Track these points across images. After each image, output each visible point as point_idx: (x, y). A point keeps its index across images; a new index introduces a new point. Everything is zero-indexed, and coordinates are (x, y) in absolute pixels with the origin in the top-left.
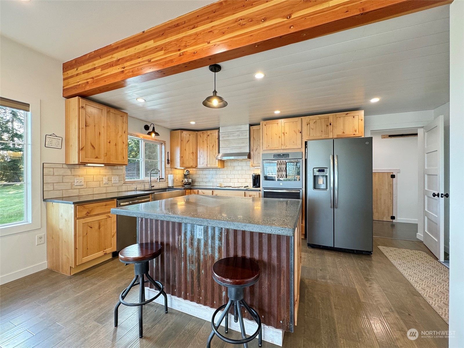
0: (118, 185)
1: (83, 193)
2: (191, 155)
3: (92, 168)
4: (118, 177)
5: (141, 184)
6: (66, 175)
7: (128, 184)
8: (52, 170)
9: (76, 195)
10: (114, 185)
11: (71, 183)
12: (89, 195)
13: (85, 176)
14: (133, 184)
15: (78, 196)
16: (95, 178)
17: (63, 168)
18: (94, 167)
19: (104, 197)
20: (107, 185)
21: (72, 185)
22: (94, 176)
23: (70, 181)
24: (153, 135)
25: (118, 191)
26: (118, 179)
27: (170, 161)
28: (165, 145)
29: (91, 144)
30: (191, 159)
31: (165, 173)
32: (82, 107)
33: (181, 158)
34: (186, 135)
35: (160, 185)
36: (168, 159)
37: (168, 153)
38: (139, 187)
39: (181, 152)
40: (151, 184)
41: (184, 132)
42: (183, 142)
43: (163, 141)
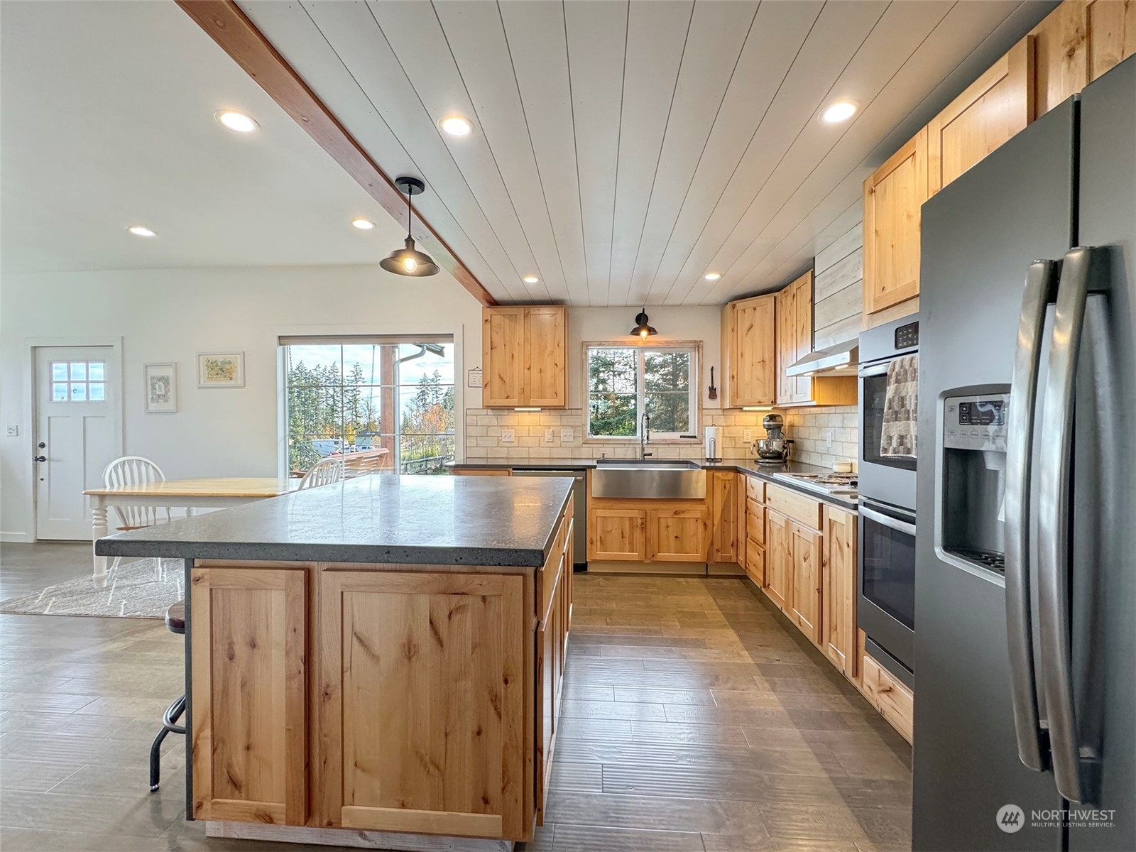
0: (572, 445)
1: (513, 454)
2: (759, 367)
3: (528, 414)
4: (573, 430)
5: (627, 446)
6: (492, 426)
7: (592, 446)
8: (475, 417)
9: (504, 456)
10: (564, 444)
11: (498, 437)
12: (522, 458)
13: (516, 427)
14: (603, 446)
15: (507, 458)
16: (531, 431)
17: (487, 415)
18: (529, 412)
19: (547, 463)
20: (551, 443)
21: (499, 441)
22: (531, 428)
23: (497, 435)
24: (644, 333)
25: (574, 457)
26: (572, 434)
27: (718, 392)
28: (700, 349)
29: (499, 375)
30: (758, 379)
31: (701, 422)
32: (486, 321)
33: (731, 379)
34: (745, 311)
35: (683, 452)
36: (713, 386)
37: (712, 369)
38: (620, 453)
39: (731, 362)
40: (643, 449)
41: (740, 305)
42: (735, 333)
43: (691, 342)
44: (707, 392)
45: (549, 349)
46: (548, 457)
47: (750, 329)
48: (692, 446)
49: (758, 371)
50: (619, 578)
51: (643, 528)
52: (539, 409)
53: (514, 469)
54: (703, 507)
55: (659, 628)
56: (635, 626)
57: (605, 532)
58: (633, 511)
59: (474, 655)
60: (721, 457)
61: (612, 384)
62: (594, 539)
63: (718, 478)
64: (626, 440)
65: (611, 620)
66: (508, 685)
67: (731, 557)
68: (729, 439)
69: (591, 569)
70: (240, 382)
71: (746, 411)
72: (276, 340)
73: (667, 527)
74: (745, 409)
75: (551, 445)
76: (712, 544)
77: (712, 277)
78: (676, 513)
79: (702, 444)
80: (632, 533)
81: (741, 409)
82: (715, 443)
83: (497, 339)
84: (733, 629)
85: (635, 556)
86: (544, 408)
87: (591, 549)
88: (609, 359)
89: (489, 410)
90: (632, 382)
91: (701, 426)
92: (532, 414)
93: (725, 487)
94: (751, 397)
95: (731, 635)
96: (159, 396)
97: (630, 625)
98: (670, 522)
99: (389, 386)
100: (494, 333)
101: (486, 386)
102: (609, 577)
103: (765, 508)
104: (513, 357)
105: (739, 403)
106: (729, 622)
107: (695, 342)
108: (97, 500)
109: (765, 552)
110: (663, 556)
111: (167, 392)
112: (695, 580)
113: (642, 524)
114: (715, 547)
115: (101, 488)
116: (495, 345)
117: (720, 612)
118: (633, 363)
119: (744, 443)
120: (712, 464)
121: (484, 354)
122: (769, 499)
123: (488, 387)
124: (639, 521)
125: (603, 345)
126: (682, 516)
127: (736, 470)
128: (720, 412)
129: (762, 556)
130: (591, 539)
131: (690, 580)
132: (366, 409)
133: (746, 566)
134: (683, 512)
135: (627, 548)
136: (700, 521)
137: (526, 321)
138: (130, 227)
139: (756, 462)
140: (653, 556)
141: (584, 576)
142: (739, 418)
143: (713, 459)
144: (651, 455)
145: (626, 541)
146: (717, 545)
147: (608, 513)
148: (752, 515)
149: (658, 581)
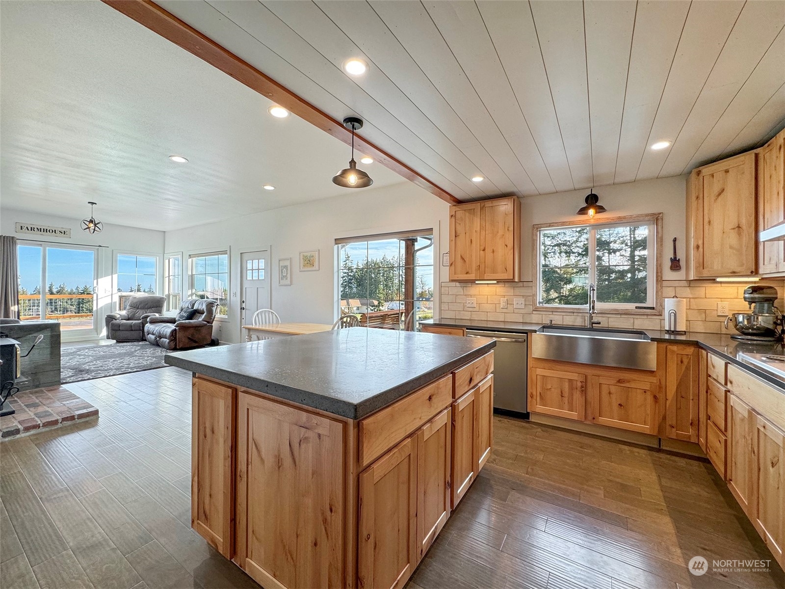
0: (522, 311)
1: (475, 317)
2: (733, 234)
3: (486, 285)
4: (524, 299)
5: (576, 314)
6: (459, 295)
7: (541, 313)
9: (468, 318)
10: (516, 311)
11: (464, 303)
12: (482, 320)
13: (477, 296)
14: (554, 313)
15: (470, 320)
16: (489, 299)
17: (453, 286)
18: (488, 284)
20: (506, 310)
21: (464, 306)
22: (489, 296)
23: (462, 301)
24: (591, 212)
25: (525, 322)
26: (523, 303)
27: (683, 263)
28: (660, 222)
29: (461, 256)
30: (731, 247)
31: (660, 293)
32: (452, 216)
33: (696, 250)
34: (713, 176)
35: (636, 322)
36: (675, 258)
37: (675, 240)
38: (569, 320)
39: (696, 231)
40: (591, 318)
41: (706, 170)
42: (701, 201)
43: (647, 215)
44: (667, 264)
45: (501, 232)
46: (503, 320)
47: (719, 194)
48: (649, 317)
49: (732, 239)
50: (557, 432)
51: (582, 391)
52: (495, 282)
53: (467, 329)
54: (654, 380)
55: (579, 491)
56: (554, 482)
57: (545, 389)
58: (574, 375)
59: (313, 479)
60: (684, 330)
61: (608, 260)
62: (534, 393)
63: (673, 352)
64: (576, 309)
65: (532, 469)
66: (333, 514)
67: (689, 437)
68: (697, 311)
69: (532, 418)
70: (317, 268)
71: (721, 283)
72: (333, 241)
73: (610, 393)
74: (718, 280)
75: (505, 311)
76: (664, 418)
77: (660, 146)
78: (619, 381)
79: (661, 315)
80: (571, 395)
81: (714, 280)
82: (675, 315)
83: (460, 229)
84: (671, 517)
85: (574, 415)
86: (499, 281)
87: (531, 402)
88: (603, 239)
89: (457, 283)
90: (628, 258)
91: (660, 298)
92: (489, 286)
93: (682, 362)
94: (722, 266)
95: (666, 524)
96: (284, 276)
97: (548, 480)
98: (613, 389)
99: (409, 266)
100: (457, 224)
101: (451, 265)
102: (549, 430)
103: (727, 391)
104: (471, 242)
105: (706, 274)
106: (668, 507)
107: (654, 214)
108: (247, 331)
109: (726, 441)
110: (604, 420)
111: (287, 274)
112: (642, 451)
113: (582, 387)
114: (669, 422)
115: (250, 325)
116: (458, 232)
117: (661, 493)
118: (629, 241)
119: (718, 316)
120: (672, 337)
121: (451, 241)
122: (731, 383)
123: (453, 265)
124: (579, 384)
125: (553, 226)
126: (628, 385)
127: (697, 345)
128: (685, 283)
129: (723, 444)
130: (532, 393)
131: (635, 450)
132: (421, 283)
133: (707, 451)
134: (629, 382)
135: (566, 406)
136: (648, 393)
137: (482, 213)
138: (264, 186)
139: (733, 338)
140: (594, 418)
141: (524, 424)
142: (711, 290)
143: (673, 331)
144: (599, 323)
145: (566, 400)
146: (671, 420)
147: (547, 373)
148: (712, 396)
149: (598, 443)
